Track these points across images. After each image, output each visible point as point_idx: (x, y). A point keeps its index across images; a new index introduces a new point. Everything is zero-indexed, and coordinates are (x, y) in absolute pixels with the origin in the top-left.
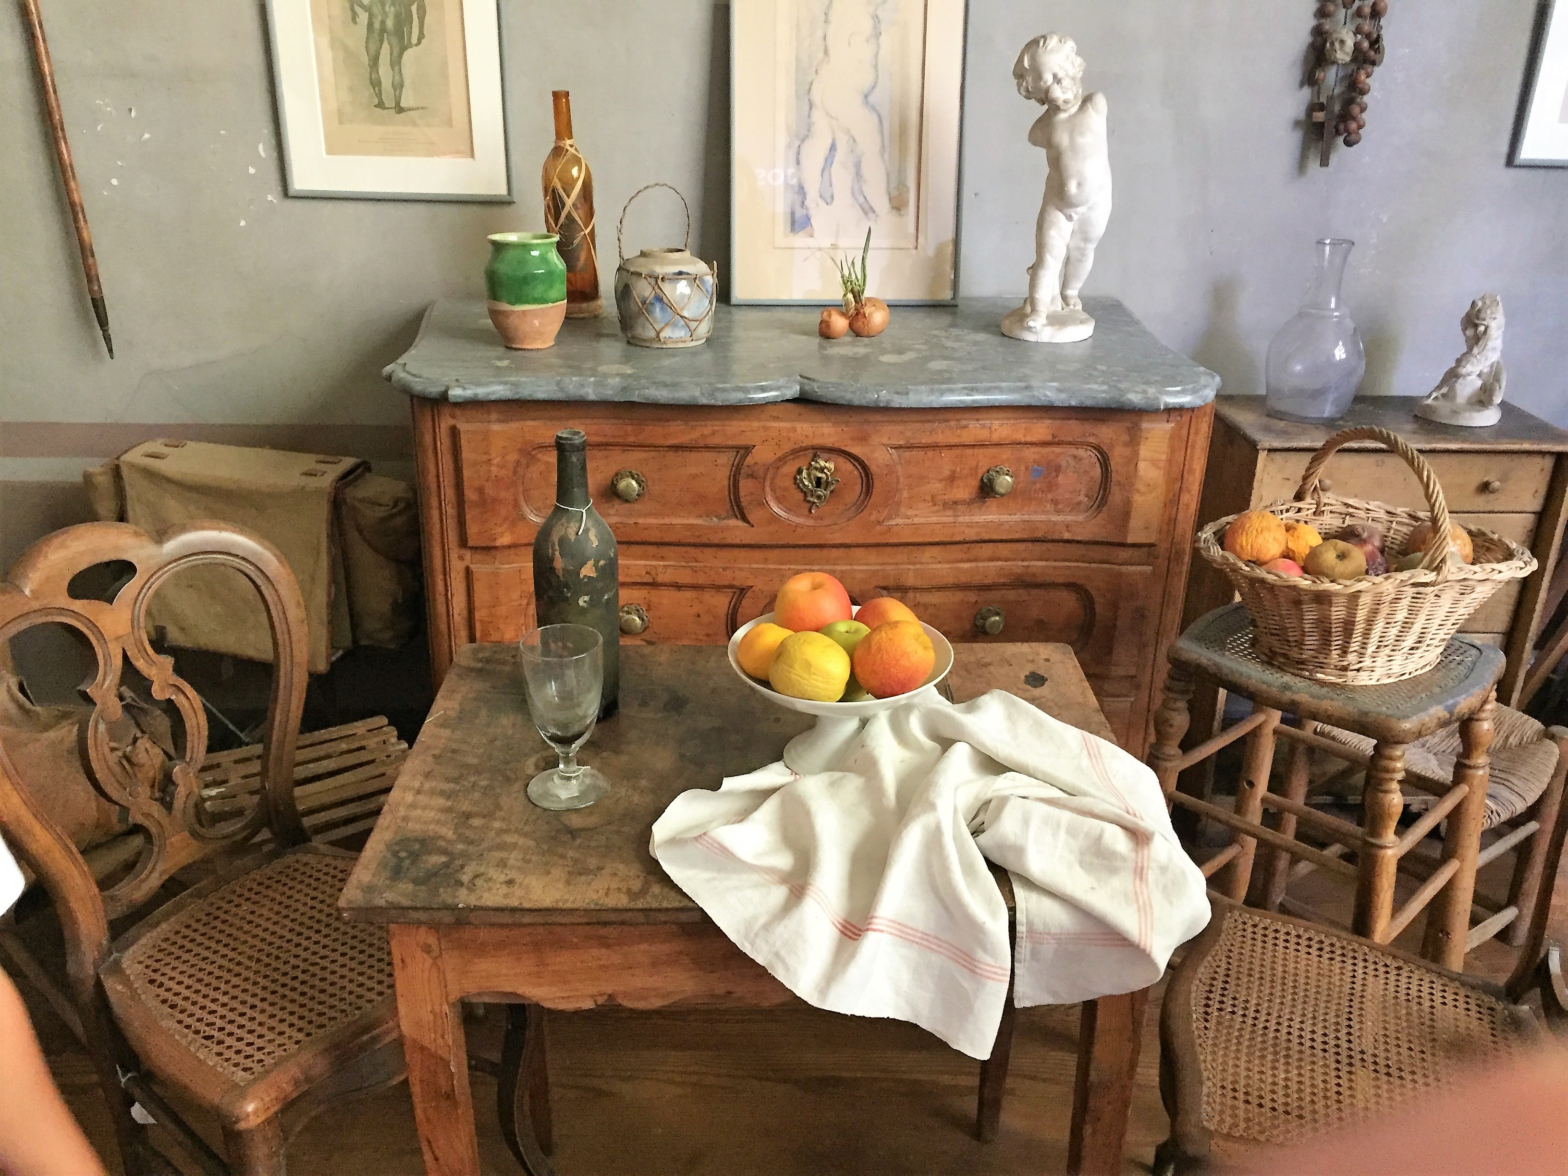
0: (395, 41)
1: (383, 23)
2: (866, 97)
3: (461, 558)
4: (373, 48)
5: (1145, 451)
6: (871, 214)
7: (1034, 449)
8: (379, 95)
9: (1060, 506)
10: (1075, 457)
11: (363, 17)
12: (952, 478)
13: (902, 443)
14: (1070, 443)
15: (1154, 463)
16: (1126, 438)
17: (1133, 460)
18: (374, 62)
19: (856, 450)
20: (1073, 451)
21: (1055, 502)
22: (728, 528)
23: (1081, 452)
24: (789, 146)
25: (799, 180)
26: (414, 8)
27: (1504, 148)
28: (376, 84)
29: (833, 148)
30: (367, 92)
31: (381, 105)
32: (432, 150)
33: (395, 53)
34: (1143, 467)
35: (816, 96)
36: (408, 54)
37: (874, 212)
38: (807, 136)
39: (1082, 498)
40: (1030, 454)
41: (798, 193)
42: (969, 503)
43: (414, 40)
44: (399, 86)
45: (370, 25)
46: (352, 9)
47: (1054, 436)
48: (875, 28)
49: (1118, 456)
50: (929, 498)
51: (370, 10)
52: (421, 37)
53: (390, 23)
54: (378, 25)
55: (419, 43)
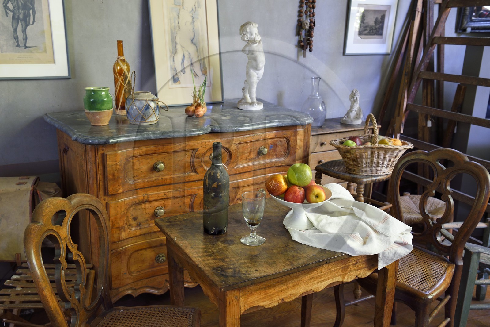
0: (23, 23)
1: (18, 16)
2: (192, 41)
3: (104, 200)
4: (14, 25)
5: (298, 137)
6: (197, 76)
7: (270, 140)
8: (18, 42)
9: (278, 156)
10: (280, 141)
11: (11, 14)
12: (250, 152)
13: (238, 142)
14: (280, 137)
15: (301, 140)
16: (293, 134)
17: (296, 140)
18: (15, 30)
19: (227, 146)
20: (280, 139)
21: (276, 155)
22: (191, 176)
23: (282, 140)
24: (171, 56)
25: (175, 66)
26: (31, 11)
27: (342, 51)
28: (16, 38)
29: (184, 56)
30: (12, 41)
31: (18, 46)
32: (39, 61)
33: (24, 27)
34: (298, 141)
35: (178, 40)
36: (28, 28)
37: (197, 75)
38: (176, 53)
39: (283, 153)
40: (269, 142)
41: (175, 71)
42: (255, 158)
43: (31, 22)
44: (26, 39)
45: (13, 18)
46: (6, 11)
47: (276, 136)
48: (193, 20)
49: (292, 139)
50: (245, 158)
51: (13, 11)
52: (34, 22)
53: (21, 16)
54: (16, 17)
55: (33, 24)
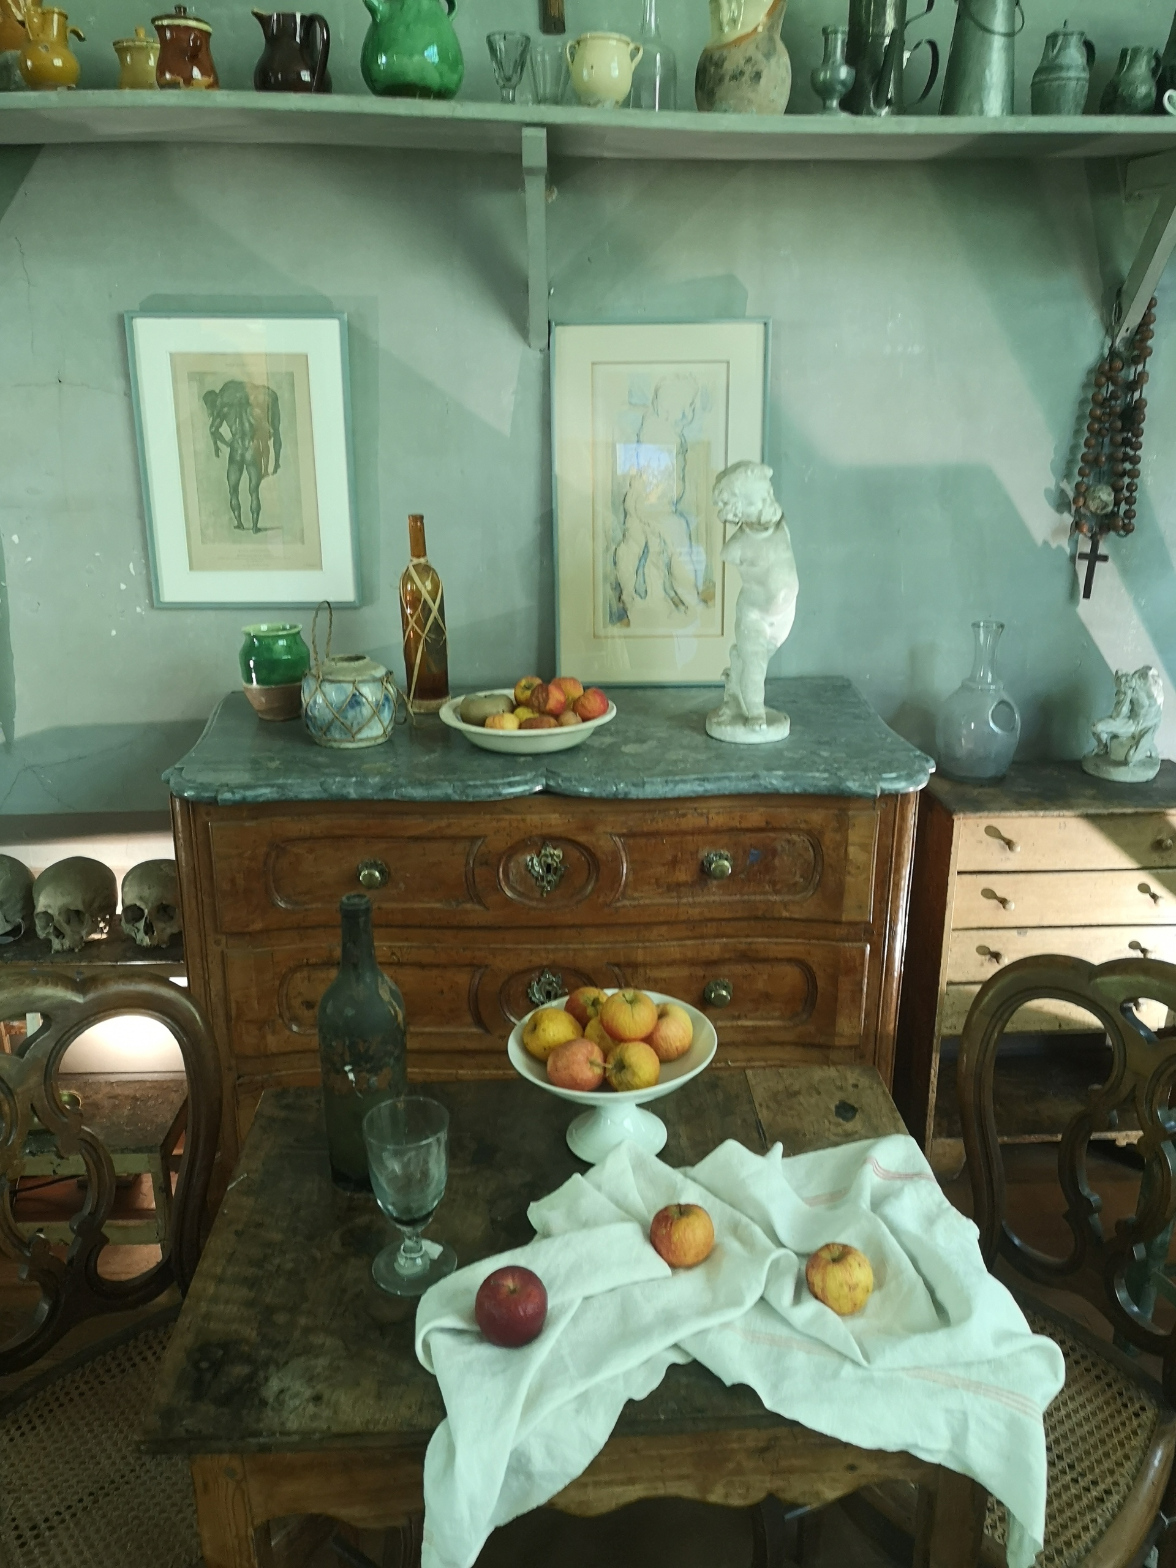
0: (253, 471)
1: (243, 456)
2: (675, 502)
4: (233, 478)
5: (854, 836)
6: (682, 608)
7: (748, 835)
8: (239, 517)
9: (778, 887)
10: (789, 841)
11: (226, 451)
12: (674, 863)
13: (625, 831)
14: (784, 829)
15: (862, 848)
16: (835, 823)
17: (843, 846)
18: (235, 490)
19: (582, 838)
20: (788, 836)
21: (773, 883)
22: (468, 912)
23: (795, 837)
25: (616, 578)
26: (271, 443)
28: (236, 508)
29: (646, 550)
30: (228, 516)
31: (240, 526)
32: (285, 564)
33: (254, 482)
34: (852, 850)
35: (630, 505)
37: (683, 604)
38: (622, 541)
39: (800, 880)
40: (747, 839)
41: (616, 589)
42: (692, 885)
43: (271, 469)
44: (257, 510)
45: (231, 459)
46: (215, 443)
47: (767, 823)
48: (682, 446)
49: (827, 840)
50: (653, 881)
51: (231, 445)
52: (277, 466)
53: (248, 456)
54: (238, 458)
55: (275, 471)
